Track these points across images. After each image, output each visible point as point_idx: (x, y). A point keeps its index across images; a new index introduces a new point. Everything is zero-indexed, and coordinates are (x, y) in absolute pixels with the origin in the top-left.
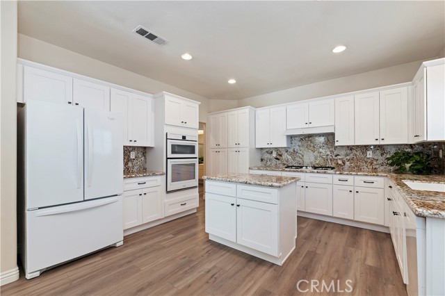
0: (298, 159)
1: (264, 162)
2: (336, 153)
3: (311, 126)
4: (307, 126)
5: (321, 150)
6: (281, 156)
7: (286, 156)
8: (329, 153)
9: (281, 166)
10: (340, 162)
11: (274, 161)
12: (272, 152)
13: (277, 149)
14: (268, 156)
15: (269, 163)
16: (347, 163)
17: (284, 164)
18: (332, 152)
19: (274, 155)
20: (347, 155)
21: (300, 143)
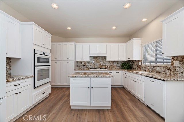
0: (92, 65)
1: (79, 67)
2: (105, 63)
3: (99, 53)
4: (97, 53)
5: (100, 62)
6: (86, 64)
7: (88, 64)
8: (103, 63)
9: (86, 68)
10: (106, 66)
11: (83, 66)
12: (82, 63)
13: (84, 61)
14: (80, 64)
15: (80, 67)
16: (109, 67)
17: (87, 68)
18: (104, 63)
19: (83, 64)
20: (108, 64)
21: (93, 59)
